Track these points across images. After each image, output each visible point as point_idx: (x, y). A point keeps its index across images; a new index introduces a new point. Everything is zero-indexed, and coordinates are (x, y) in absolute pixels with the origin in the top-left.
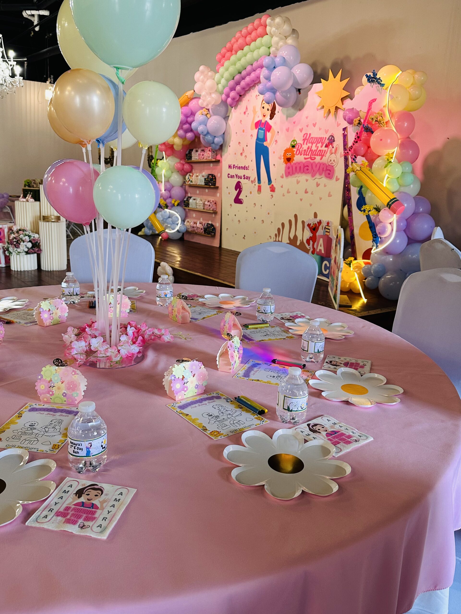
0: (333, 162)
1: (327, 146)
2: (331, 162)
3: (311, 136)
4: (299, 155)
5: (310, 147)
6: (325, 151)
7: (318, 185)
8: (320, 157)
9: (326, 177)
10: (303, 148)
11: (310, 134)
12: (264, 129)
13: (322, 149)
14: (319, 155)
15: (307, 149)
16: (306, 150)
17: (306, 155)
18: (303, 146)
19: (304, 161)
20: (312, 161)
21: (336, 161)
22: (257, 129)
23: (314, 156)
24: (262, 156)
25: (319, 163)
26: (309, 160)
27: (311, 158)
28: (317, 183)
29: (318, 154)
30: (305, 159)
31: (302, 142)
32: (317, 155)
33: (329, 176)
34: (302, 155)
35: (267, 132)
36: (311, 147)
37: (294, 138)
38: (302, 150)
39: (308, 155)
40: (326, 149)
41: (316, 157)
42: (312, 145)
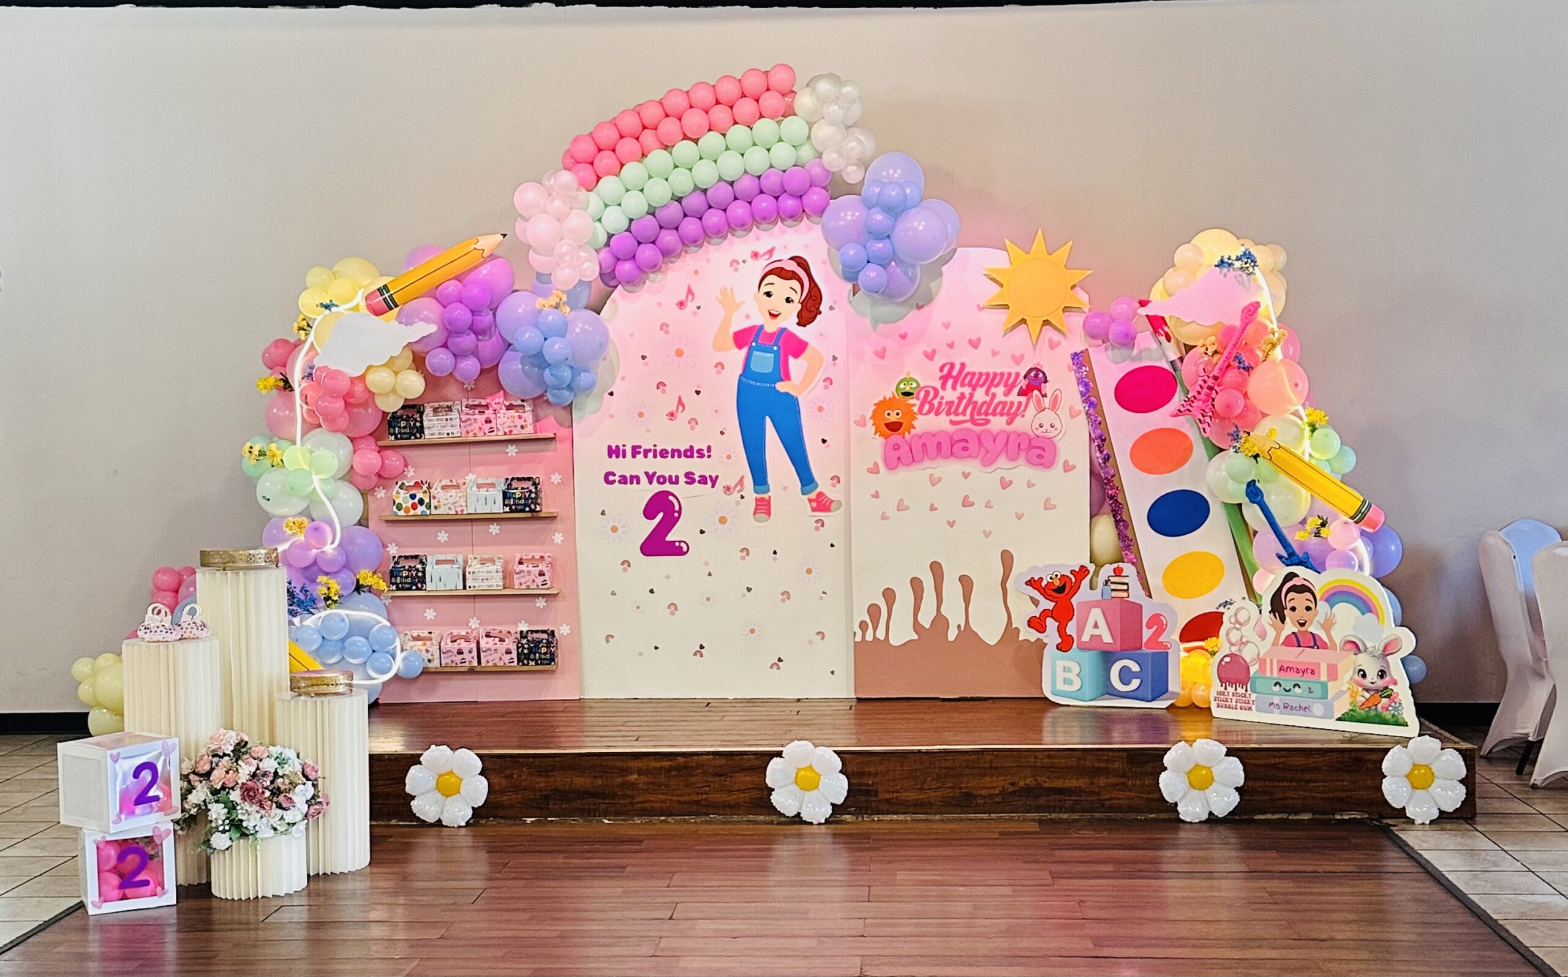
0: (1050, 429)
1: (1022, 393)
2: (1043, 429)
3: (966, 371)
4: (932, 414)
5: (967, 395)
6: (1020, 404)
7: (1005, 484)
8: (1005, 418)
9: (1030, 462)
10: (942, 398)
11: (963, 365)
12: (775, 348)
13: (1009, 399)
14: (1002, 414)
15: (956, 401)
16: (953, 402)
17: (957, 414)
18: (941, 393)
19: (952, 428)
20: (978, 429)
21: (1058, 425)
22: (745, 350)
23: (983, 417)
24: (768, 419)
25: (1002, 431)
26: (969, 425)
27: (973, 421)
28: (1002, 478)
29: (998, 410)
30: (953, 423)
31: (938, 384)
32: (994, 414)
33: (1042, 461)
34: (944, 414)
35: (791, 359)
36: (972, 395)
37: (908, 374)
38: (940, 404)
39: (964, 413)
40: (1023, 399)
41: (990, 417)
42: (974, 389)
